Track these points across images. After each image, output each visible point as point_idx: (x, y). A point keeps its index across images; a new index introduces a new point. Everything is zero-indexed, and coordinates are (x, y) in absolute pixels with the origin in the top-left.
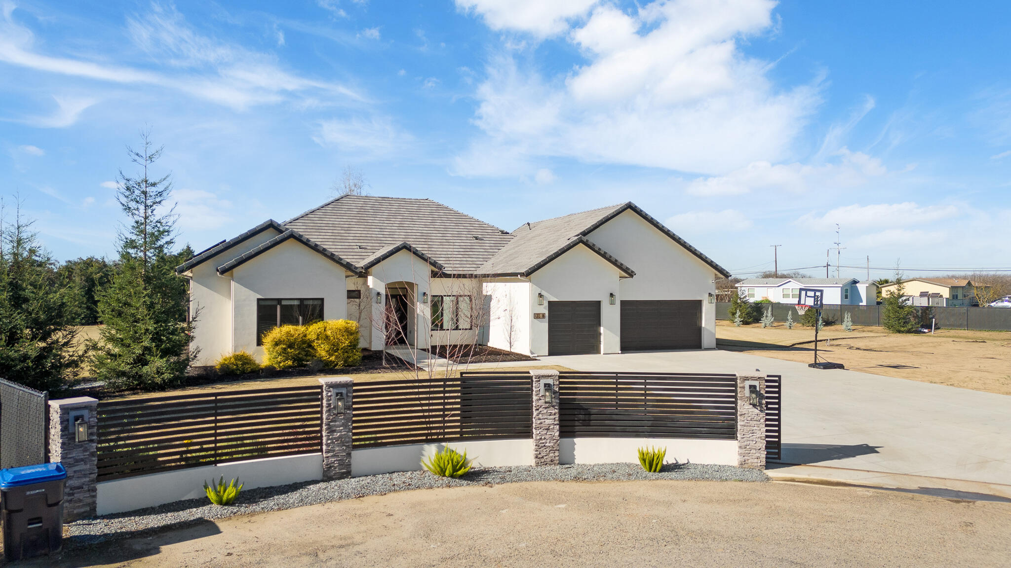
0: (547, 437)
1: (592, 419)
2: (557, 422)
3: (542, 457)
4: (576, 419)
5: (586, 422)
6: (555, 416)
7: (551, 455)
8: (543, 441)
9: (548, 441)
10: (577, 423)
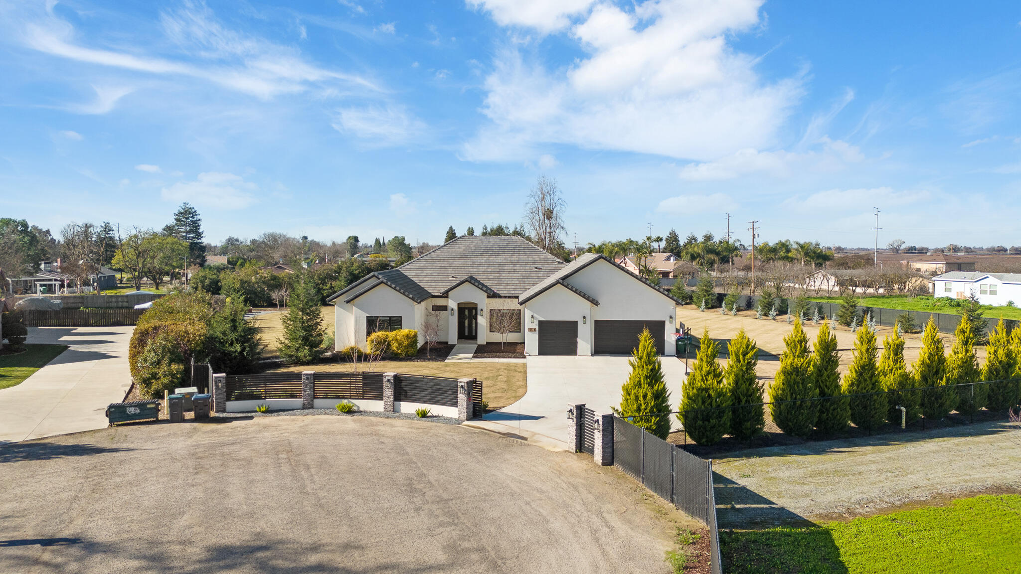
0: (388, 400)
1: (408, 394)
2: (392, 394)
3: (387, 409)
4: (402, 394)
5: (405, 395)
6: (391, 392)
7: (390, 408)
8: (387, 402)
9: (389, 402)
10: (402, 396)
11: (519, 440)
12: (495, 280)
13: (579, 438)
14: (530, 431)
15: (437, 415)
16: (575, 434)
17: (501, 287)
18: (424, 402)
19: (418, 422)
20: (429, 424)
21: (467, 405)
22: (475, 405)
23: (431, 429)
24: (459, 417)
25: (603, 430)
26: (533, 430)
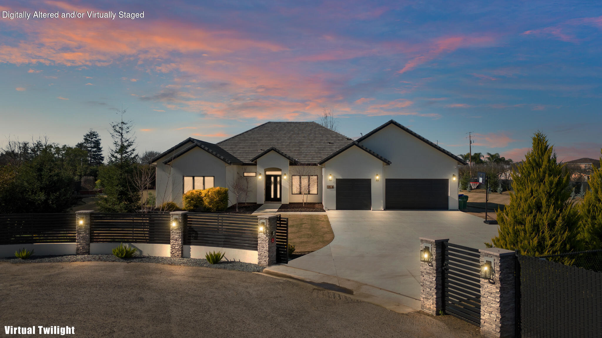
0: (176, 244)
1: (198, 236)
2: (181, 237)
3: (174, 253)
4: (191, 236)
5: (196, 238)
6: (179, 234)
7: (178, 252)
8: (175, 246)
9: (177, 246)
10: (192, 238)
11: (342, 294)
12: (296, 152)
13: (440, 291)
14: (353, 281)
15: (233, 260)
16: (434, 285)
17: (301, 157)
18: (218, 245)
19: (209, 269)
20: (221, 271)
21: (269, 247)
22: (279, 248)
23: (221, 279)
24: (259, 263)
25: (501, 280)
26: (356, 279)
